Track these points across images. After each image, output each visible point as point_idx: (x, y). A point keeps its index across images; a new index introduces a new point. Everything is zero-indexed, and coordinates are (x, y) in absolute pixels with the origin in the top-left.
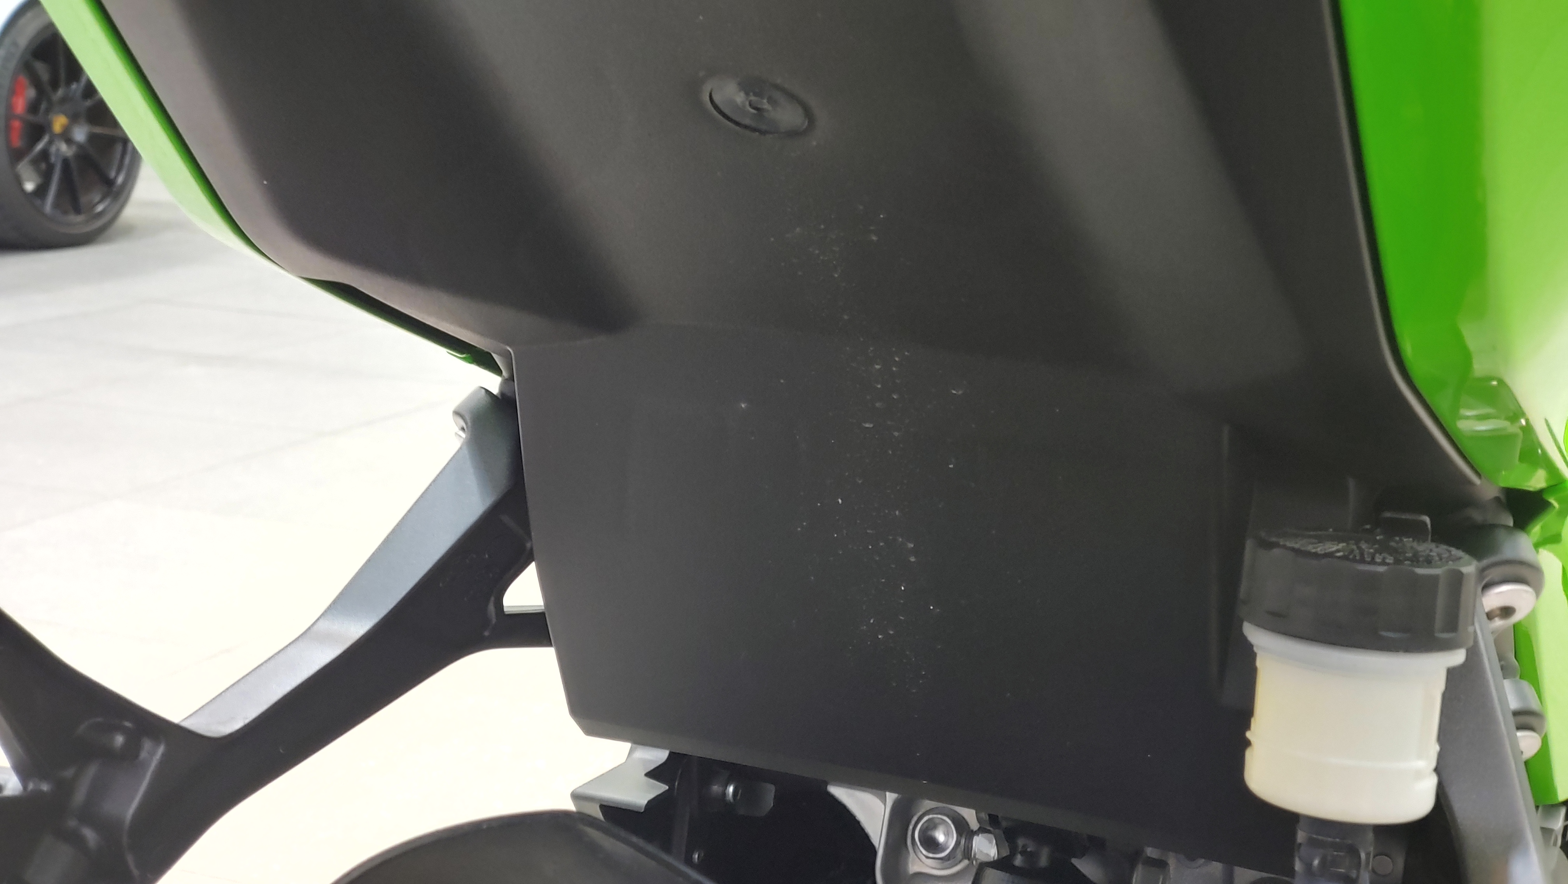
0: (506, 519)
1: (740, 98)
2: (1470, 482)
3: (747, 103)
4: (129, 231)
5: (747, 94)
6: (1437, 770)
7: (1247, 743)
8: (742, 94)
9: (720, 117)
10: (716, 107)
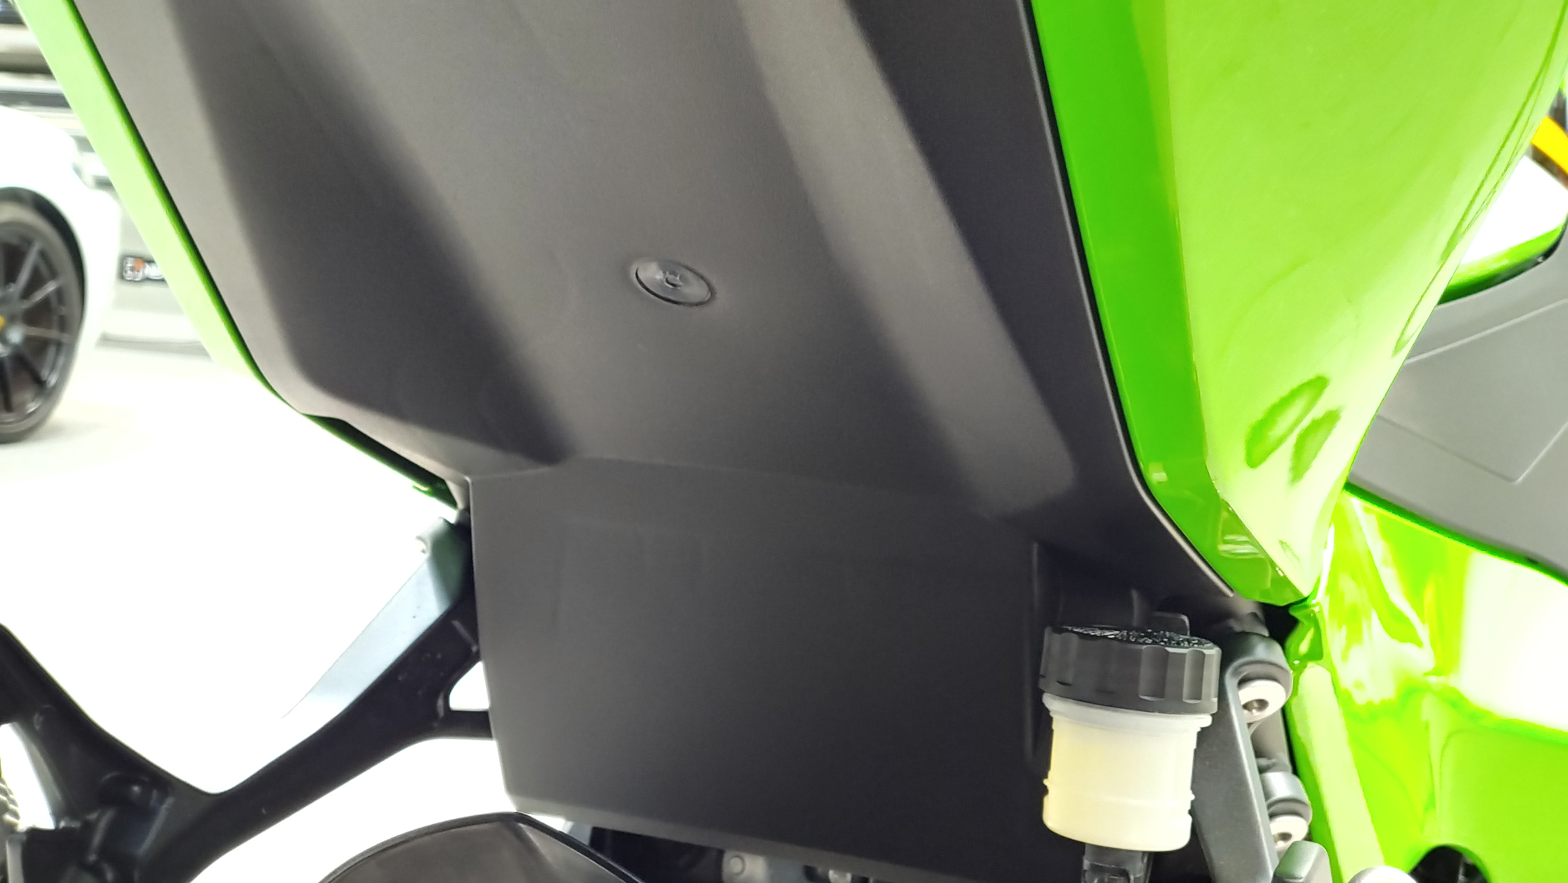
0: (457, 624)
1: (659, 276)
2: (1224, 595)
3: (665, 279)
4: (58, 431)
5: (664, 273)
6: (1191, 812)
7: (1044, 791)
8: (661, 273)
9: (644, 290)
10: (641, 283)
